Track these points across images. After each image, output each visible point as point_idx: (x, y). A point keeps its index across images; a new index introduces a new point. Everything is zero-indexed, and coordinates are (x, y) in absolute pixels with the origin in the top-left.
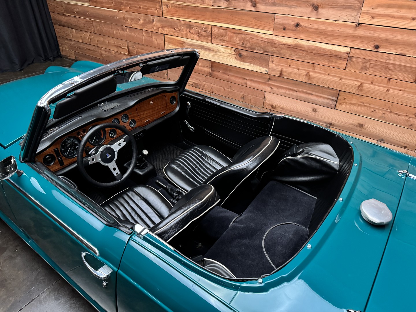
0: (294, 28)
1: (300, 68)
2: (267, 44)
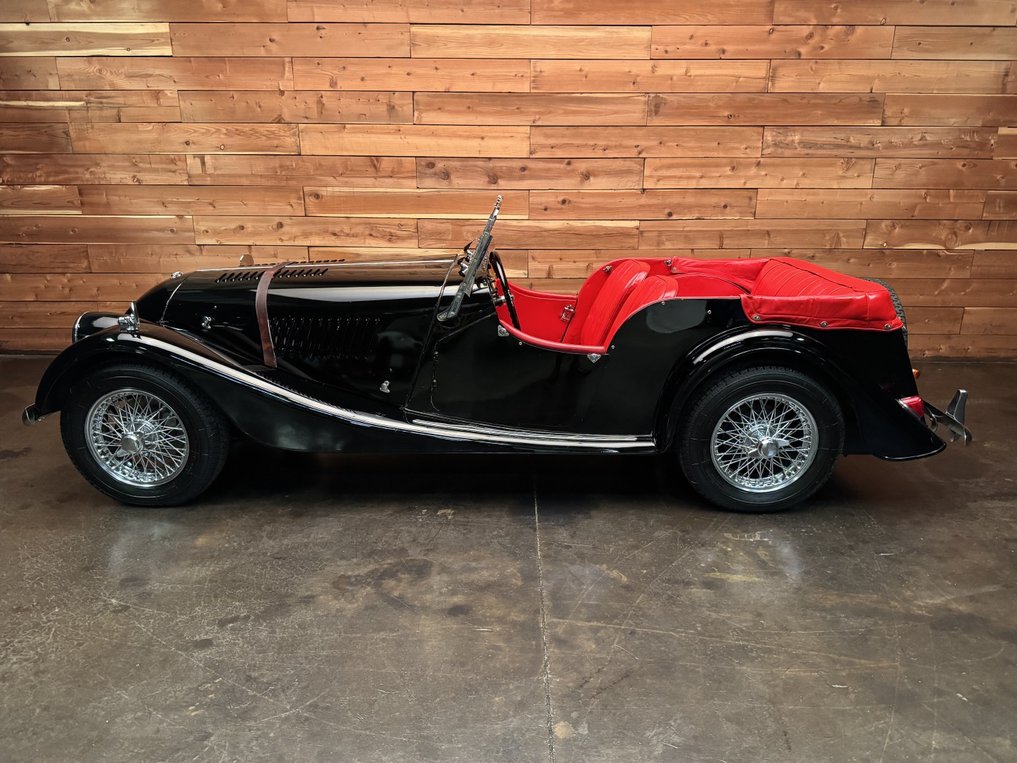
0: (560, 206)
1: (576, 260)
2: (522, 234)
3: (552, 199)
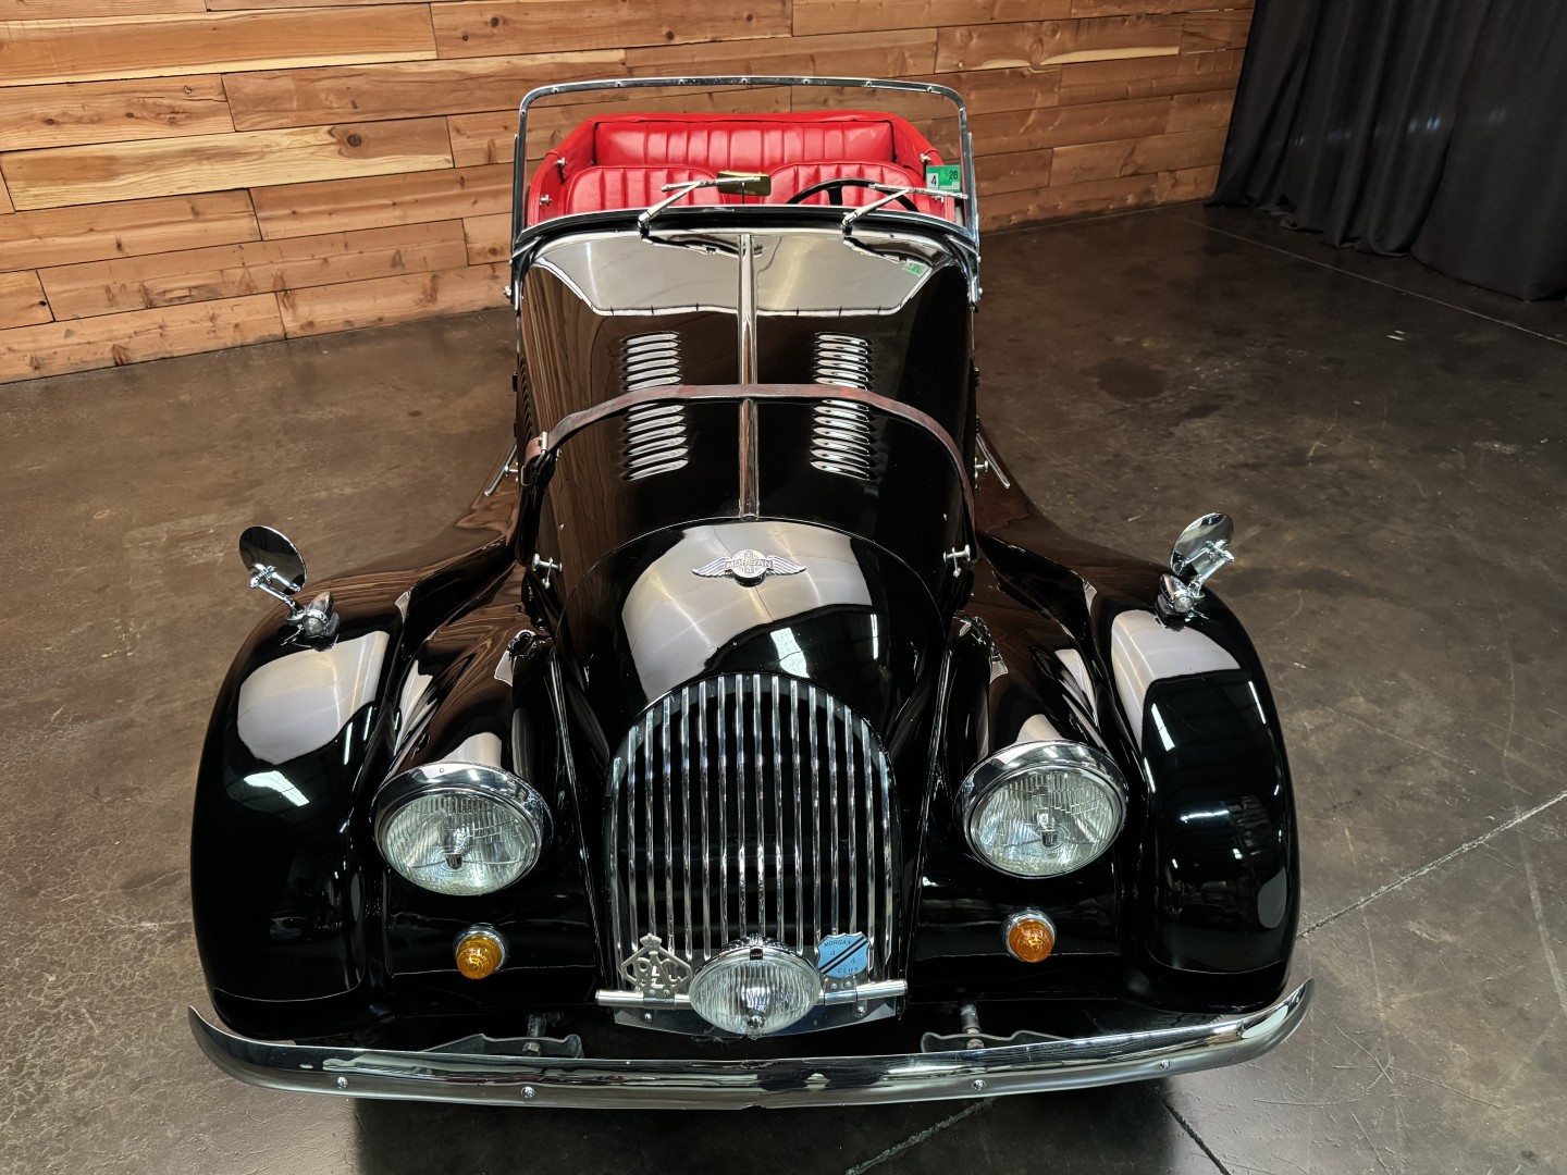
0: (489, 29)
2: (430, 88)
3: (474, 18)
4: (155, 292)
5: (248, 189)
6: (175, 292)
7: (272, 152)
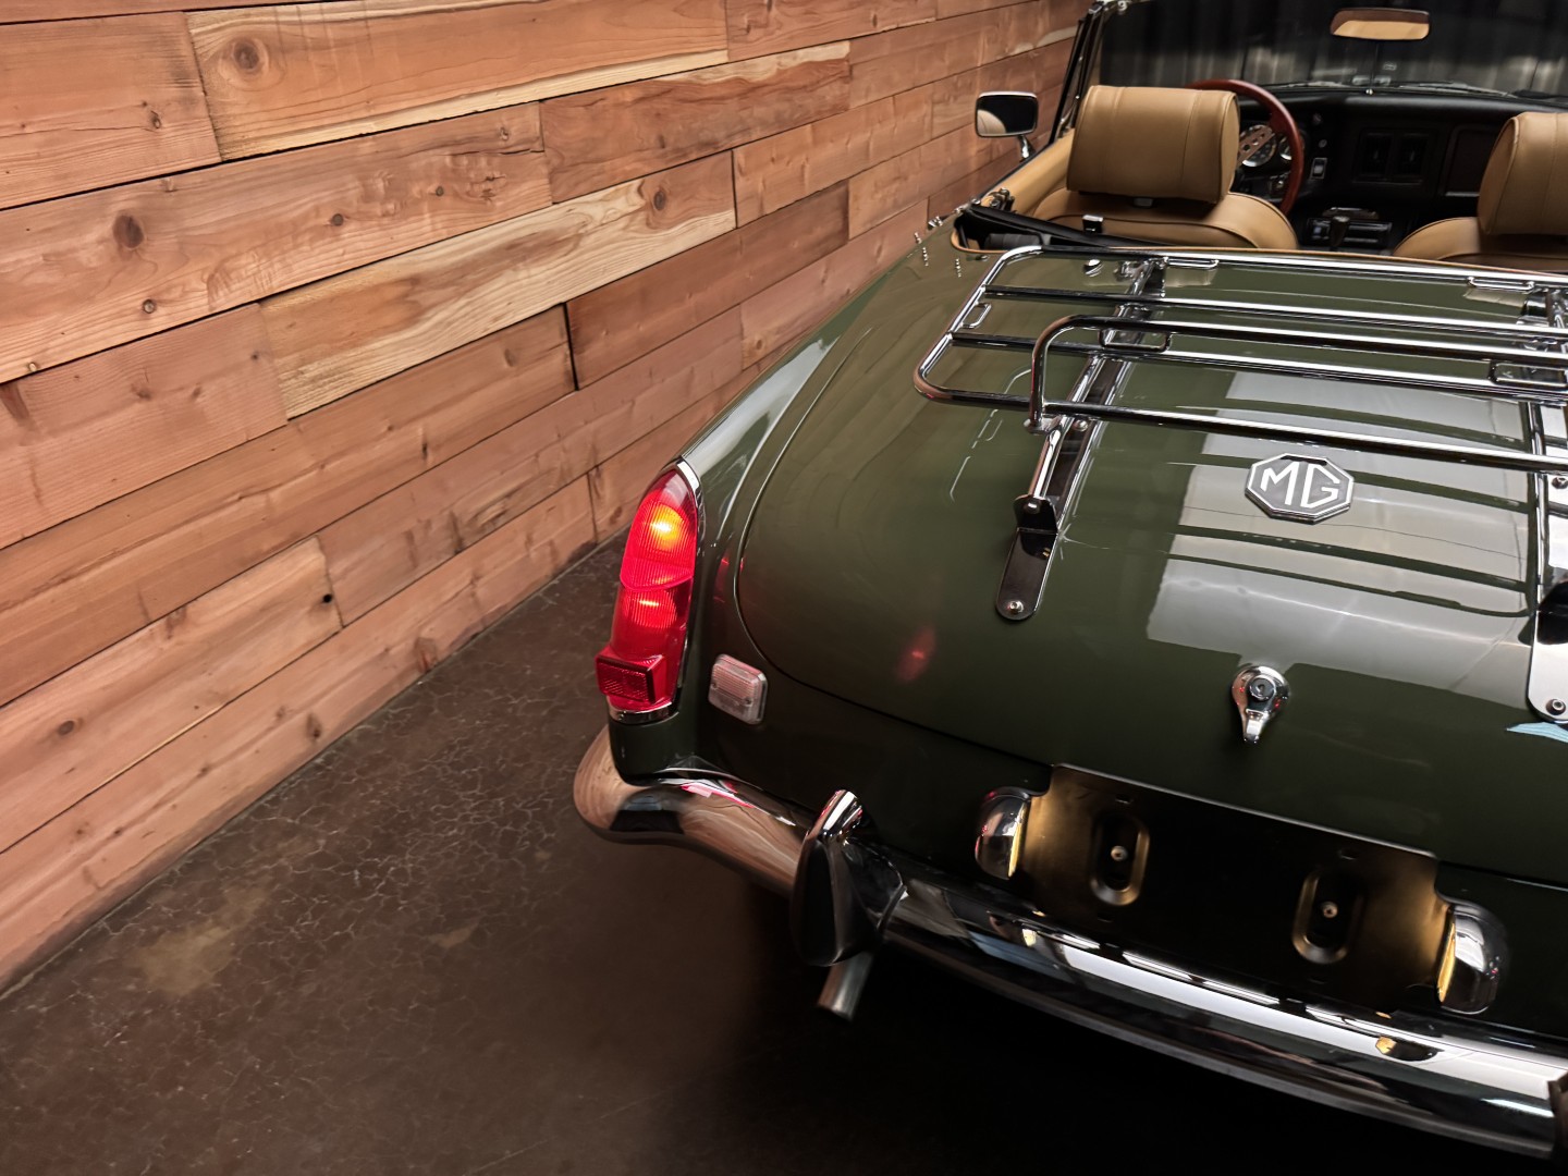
4: (466, 519)
5: (563, 305)
6: (489, 511)
7: (588, 234)
